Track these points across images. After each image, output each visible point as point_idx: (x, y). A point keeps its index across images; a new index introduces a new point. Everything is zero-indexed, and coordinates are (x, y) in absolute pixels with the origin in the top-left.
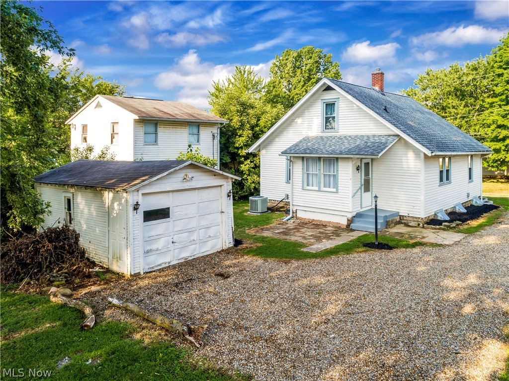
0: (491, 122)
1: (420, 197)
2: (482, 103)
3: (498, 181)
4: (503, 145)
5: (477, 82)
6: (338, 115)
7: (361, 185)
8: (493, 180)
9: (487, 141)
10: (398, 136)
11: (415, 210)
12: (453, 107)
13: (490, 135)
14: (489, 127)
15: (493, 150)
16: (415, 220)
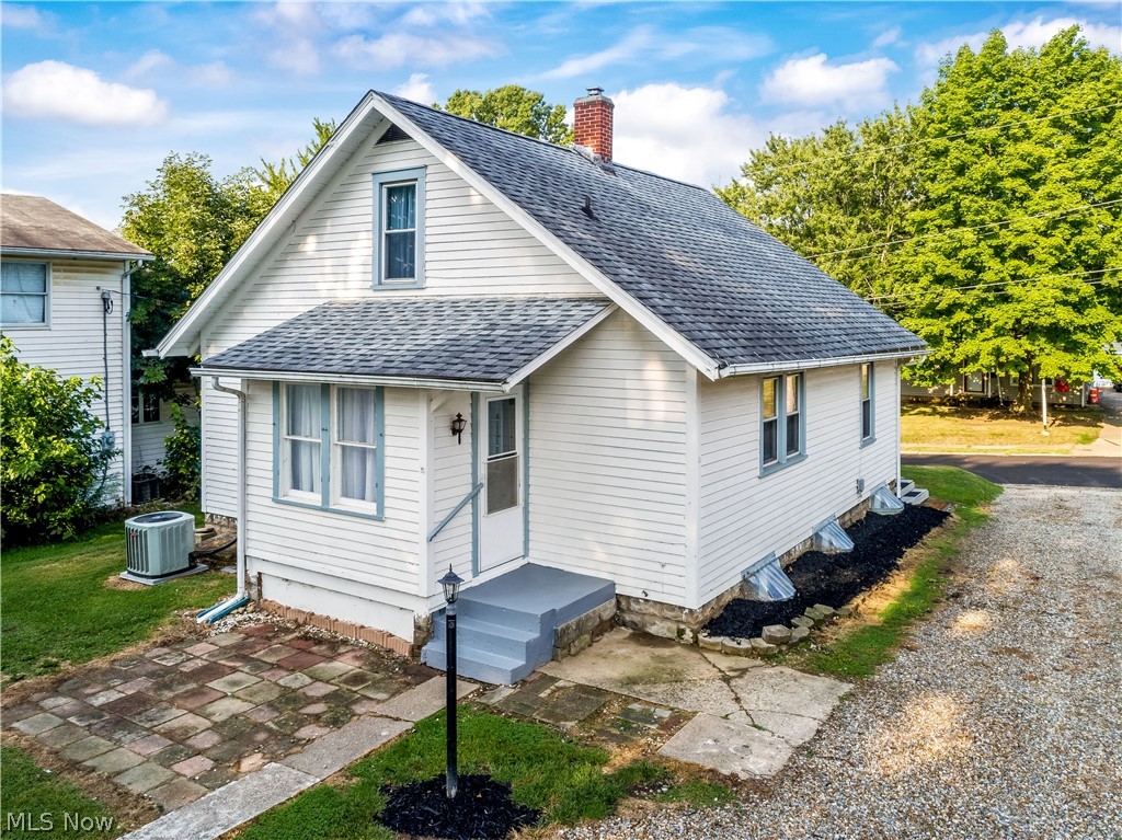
0: (921, 270)
1: (681, 531)
2: (898, 222)
3: (935, 412)
4: (948, 326)
5: (888, 171)
6: (424, 227)
7: (476, 487)
8: (923, 409)
9: (911, 316)
10: (605, 301)
11: (666, 579)
12: (833, 230)
13: (918, 300)
14: (916, 281)
15: (925, 337)
16: (669, 614)
